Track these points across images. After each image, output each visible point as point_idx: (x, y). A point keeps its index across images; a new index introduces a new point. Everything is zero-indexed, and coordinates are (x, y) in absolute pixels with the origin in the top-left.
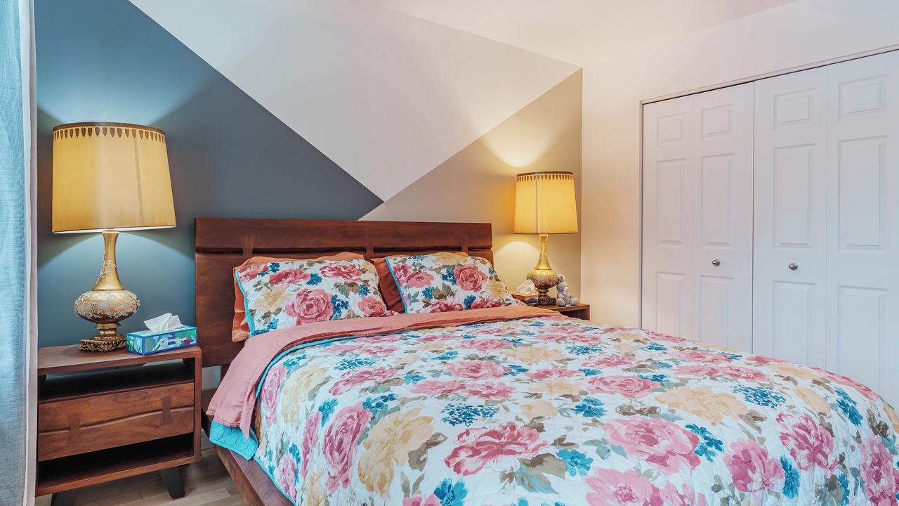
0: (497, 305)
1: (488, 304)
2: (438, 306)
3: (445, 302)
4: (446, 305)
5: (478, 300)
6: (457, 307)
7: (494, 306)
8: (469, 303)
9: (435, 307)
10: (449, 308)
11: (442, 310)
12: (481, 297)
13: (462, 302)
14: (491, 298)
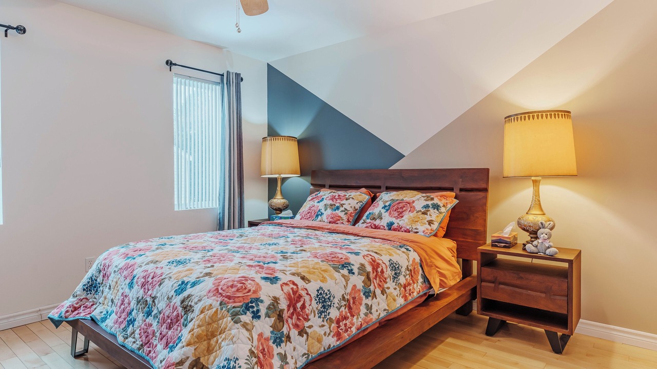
0: (408, 231)
1: (402, 229)
2: (370, 224)
3: (375, 223)
4: (375, 225)
5: (395, 225)
6: (382, 227)
7: (405, 231)
8: (390, 226)
9: (368, 225)
10: (376, 227)
11: (372, 228)
12: (398, 224)
13: (385, 225)
14: (404, 225)
